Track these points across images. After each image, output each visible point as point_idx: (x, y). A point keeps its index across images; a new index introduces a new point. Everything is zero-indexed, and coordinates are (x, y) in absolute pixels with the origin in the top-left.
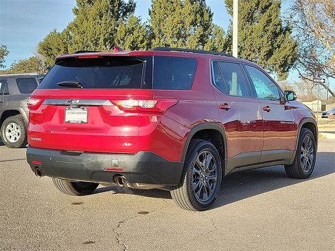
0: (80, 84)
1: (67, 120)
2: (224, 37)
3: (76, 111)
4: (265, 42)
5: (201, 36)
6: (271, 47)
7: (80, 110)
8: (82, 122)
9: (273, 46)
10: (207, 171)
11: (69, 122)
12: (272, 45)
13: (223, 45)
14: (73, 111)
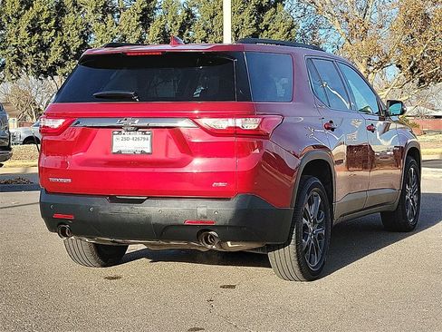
0: (136, 94)
1: (115, 150)
2: (180, 13)
3: (131, 137)
4: (246, 21)
5: (144, 10)
6: (255, 29)
7: (139, 134)
8: (143, 152)
9: (258, 27)
10: (315, 222)
11: (119, 152)
12: (256, 25)
13: (178, 26)
14: (126, 136)
